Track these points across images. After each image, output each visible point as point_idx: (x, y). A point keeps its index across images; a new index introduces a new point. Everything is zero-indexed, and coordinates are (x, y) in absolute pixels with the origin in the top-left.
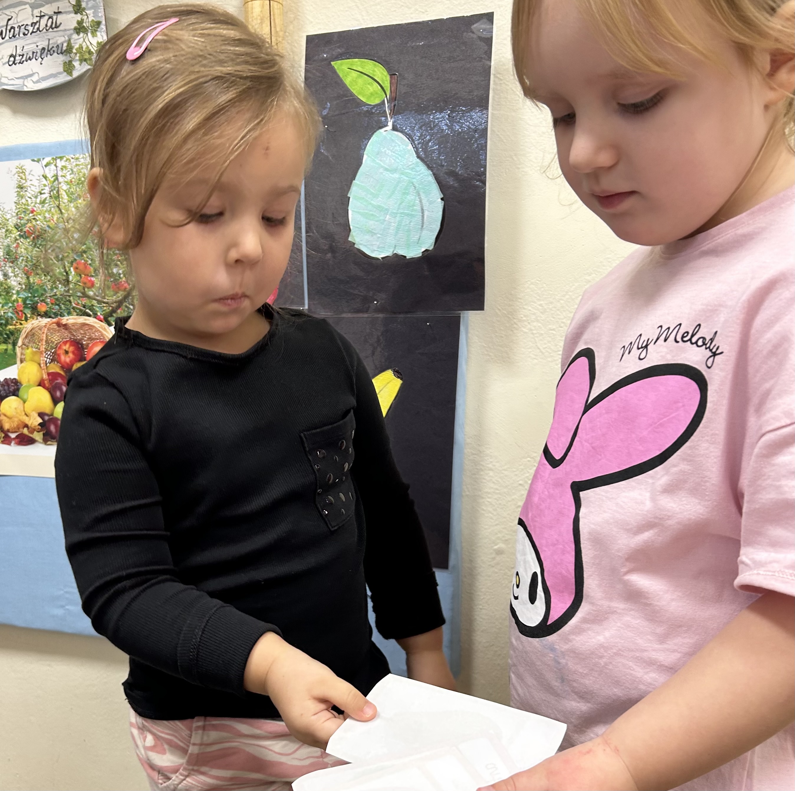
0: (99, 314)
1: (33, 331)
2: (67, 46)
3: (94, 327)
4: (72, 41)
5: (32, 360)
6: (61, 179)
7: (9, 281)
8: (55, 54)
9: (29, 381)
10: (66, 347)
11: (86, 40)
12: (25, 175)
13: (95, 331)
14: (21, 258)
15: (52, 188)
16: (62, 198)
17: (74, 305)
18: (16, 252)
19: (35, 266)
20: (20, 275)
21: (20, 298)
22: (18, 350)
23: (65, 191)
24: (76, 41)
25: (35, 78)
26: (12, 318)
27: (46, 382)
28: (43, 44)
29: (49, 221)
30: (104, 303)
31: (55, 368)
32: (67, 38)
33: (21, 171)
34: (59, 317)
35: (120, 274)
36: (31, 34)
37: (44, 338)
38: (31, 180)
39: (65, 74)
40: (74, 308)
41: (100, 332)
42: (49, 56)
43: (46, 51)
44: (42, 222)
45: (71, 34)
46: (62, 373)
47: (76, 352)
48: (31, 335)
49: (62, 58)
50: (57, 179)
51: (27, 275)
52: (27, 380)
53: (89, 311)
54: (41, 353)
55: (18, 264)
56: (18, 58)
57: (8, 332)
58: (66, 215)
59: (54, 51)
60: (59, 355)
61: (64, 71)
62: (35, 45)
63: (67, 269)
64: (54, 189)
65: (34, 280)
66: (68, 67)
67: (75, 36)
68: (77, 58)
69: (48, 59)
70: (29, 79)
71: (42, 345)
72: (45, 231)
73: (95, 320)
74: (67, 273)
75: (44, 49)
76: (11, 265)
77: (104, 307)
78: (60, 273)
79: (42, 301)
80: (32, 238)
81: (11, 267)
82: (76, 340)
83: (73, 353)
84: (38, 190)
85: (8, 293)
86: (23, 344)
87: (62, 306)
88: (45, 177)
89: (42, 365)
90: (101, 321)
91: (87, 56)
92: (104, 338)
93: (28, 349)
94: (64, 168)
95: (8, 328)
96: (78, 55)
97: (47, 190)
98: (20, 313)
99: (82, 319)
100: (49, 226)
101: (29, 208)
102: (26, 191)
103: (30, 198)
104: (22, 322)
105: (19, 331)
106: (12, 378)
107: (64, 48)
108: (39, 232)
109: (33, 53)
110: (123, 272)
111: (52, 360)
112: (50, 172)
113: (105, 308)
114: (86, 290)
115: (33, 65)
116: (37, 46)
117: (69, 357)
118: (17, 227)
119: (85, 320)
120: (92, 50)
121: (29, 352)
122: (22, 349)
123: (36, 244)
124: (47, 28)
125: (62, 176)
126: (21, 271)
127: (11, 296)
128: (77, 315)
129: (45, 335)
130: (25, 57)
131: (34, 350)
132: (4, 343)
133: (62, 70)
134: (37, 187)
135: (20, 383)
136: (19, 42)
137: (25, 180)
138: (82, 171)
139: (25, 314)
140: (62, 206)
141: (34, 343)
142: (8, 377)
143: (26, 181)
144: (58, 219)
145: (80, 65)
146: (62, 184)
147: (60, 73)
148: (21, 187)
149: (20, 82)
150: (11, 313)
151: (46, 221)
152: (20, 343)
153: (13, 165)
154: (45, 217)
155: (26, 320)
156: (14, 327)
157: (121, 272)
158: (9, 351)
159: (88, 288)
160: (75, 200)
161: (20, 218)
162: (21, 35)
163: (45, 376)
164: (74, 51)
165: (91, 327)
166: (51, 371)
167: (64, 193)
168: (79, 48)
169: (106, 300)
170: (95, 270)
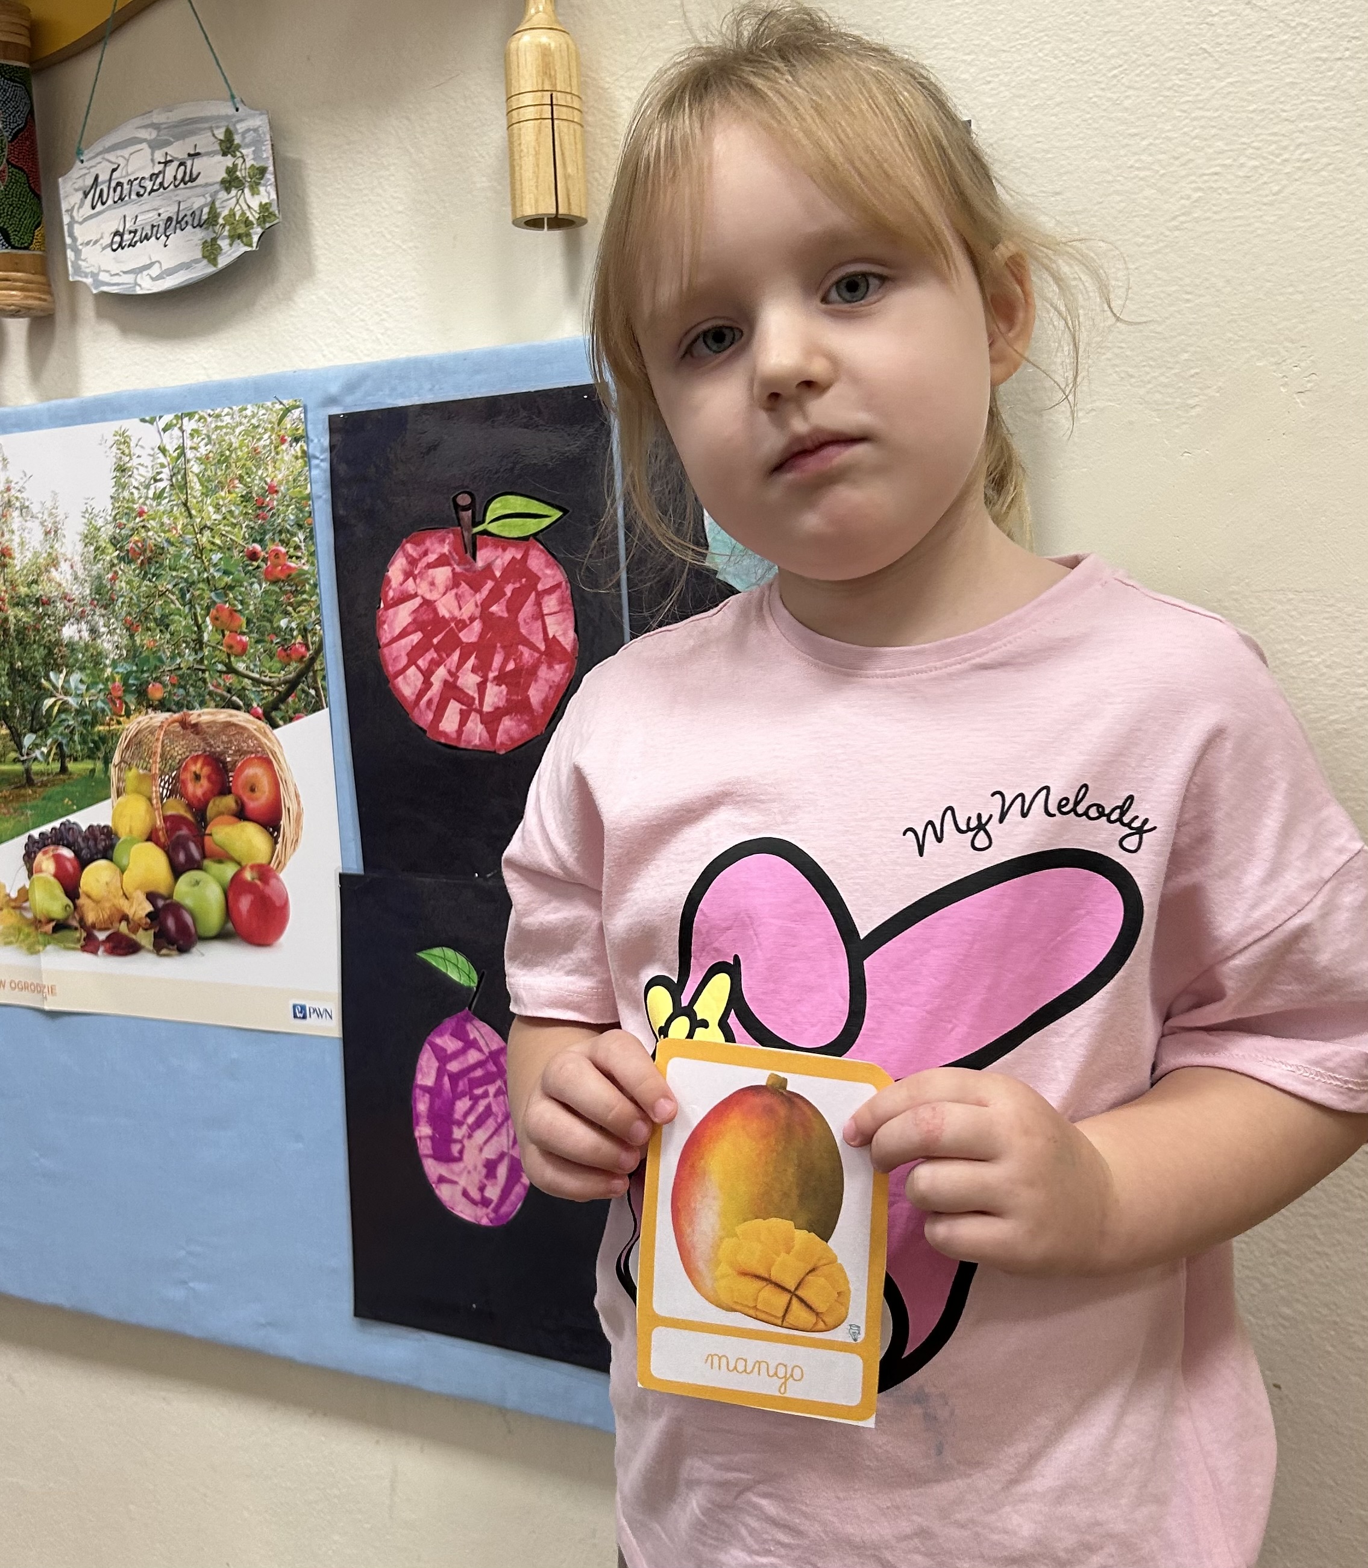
0: (254, 705)
1: (139, 736)
2: (209, 213)
3: (245, 728)
4: (217, 204)
5: (138, 792)
6: (190, 454)
7: (99, 641)
8: (189, 227)
9: (131, 831)
10: (196, 767)
11: (241, 201)
12: (129, 447)
13: (247, 738)
14: (121, 600)
15: (176, 470)
16: (192, 488)
17: (211, 688)
18: (112, 588)
19: (145, 615)
20: (118, 631)
21: (118, 673)
22: (113, 772)
23: (197, 475)
24: (225, 204)
25: (155, 271)
26: (103, 710)
27: (161, 833)
28: (170, 211)
29: (169, 531)
30: (265, 683)
31: (176, 808)
32: (209, 199)
33: (123, 441)
34: (185, 710)
35: (292, 630)
36: (149, 194)
37: (159, 750)
38: (139, 456)
39: (205, 262)
40: (210, 693)
41: (257, 739)
42: (178, 231)
43: (174, 223)
44: (156, 532)
45: (216, 192)
46: (189, 816)
47: (214, 776)
48: (136, 742)
49: (200, 235)
50: (183, 453)
51: (130, 629)
52: (128, 829)
53: (238, 700)
54: (153, 777)
55: (114, 611)
56: (127, 237)
57: (96, 738)
58: (198, 520)
59: (187, 223)
60: (184, 783)
61: (204, 257)
62: (155, 213)
63: (200, 621)
64: (179, 472)
65: (142, 640)
66: (211, 251)
67: (223, 195)
68: (226, 233)
69: (177, 238)
70: (145, 273)
71: (155, 762)
72: (163, 548)
73: (247, 716)
74: (199, 627)
75: (170, 219)
76: (104, 612)
77: (263, 691)
78: (186, 627)
79: (156, 679)
80: (139, 561)
81: (103, 616)
82: (215, 753)
83: (209, 778)
84: (150, 475)
85: (97, 664)
86: (122, 760)
87: (191, 689)
88: (163, 450)
89: (154, 801)
90: (259, 719)
91: (242, 230)
92: (263, 750)
93: (130, 769)
94: (195, 432)
95: (96, 729)
96: (227, 228)
97: (166, 474)
98: (118, 702)
99: (224, 715)
100: (168, 541)
101: (135, 506)
102: (130, 476)
103: (137, 488)
104: (121, 719)
105: (115, 736)
106: (102, 824)
107: (204, 217)
108: (151, 551)
109: (153, 226)
110: (298, 625)
111: (172, 793)
112: (171, 441)
113: (266, 694)
114: (232, 659)
115: (151, 249)
116: (159, 215)
117: (201, 786)
118: (114, 541)
119: (231, 716)
120: (251, 218)
121: (131, 774)
122: (120, 770)
123: (146, 573)
124: (177, 183)
125: (191, 448)
126: (120, 624)
127: (103, 670)
128: (217, 706)
129: (160, 744)
130: (138, 234)
131: (141, 771)
132: (89, 757)
133: (200, 256)
134: (150, 469)
135: (116, 835)
136: (129, 210)
137: (130, 455)
138: (227, 438)
139: (126, 703)
140: (192, 502)
141: (141, 758)
142: (95, 824)
143: (131, 459)
144: (184, 526)
145: (231, 245)
146: (192, 463)
147: (196, 261)
148: (122, 469)
149: (129, 279)
150: (103, 701)
151: (165, 532)
152: (116, 759)
153: (108, 429)
154: (162, 524)
155: (128, 715)
156: (107, 728)
157: (294, 625)
158: (97, 774)
159: (236, 656)
160: (214, 491)
161: (121, 527)
162: (134, 196)
163: (159, 823)
164: (221, 221)
165: (240, 728)
166: (169, 813)
167: (195, 479)
168: (229, 215)
169: (267, 679)
170: (249, 622)
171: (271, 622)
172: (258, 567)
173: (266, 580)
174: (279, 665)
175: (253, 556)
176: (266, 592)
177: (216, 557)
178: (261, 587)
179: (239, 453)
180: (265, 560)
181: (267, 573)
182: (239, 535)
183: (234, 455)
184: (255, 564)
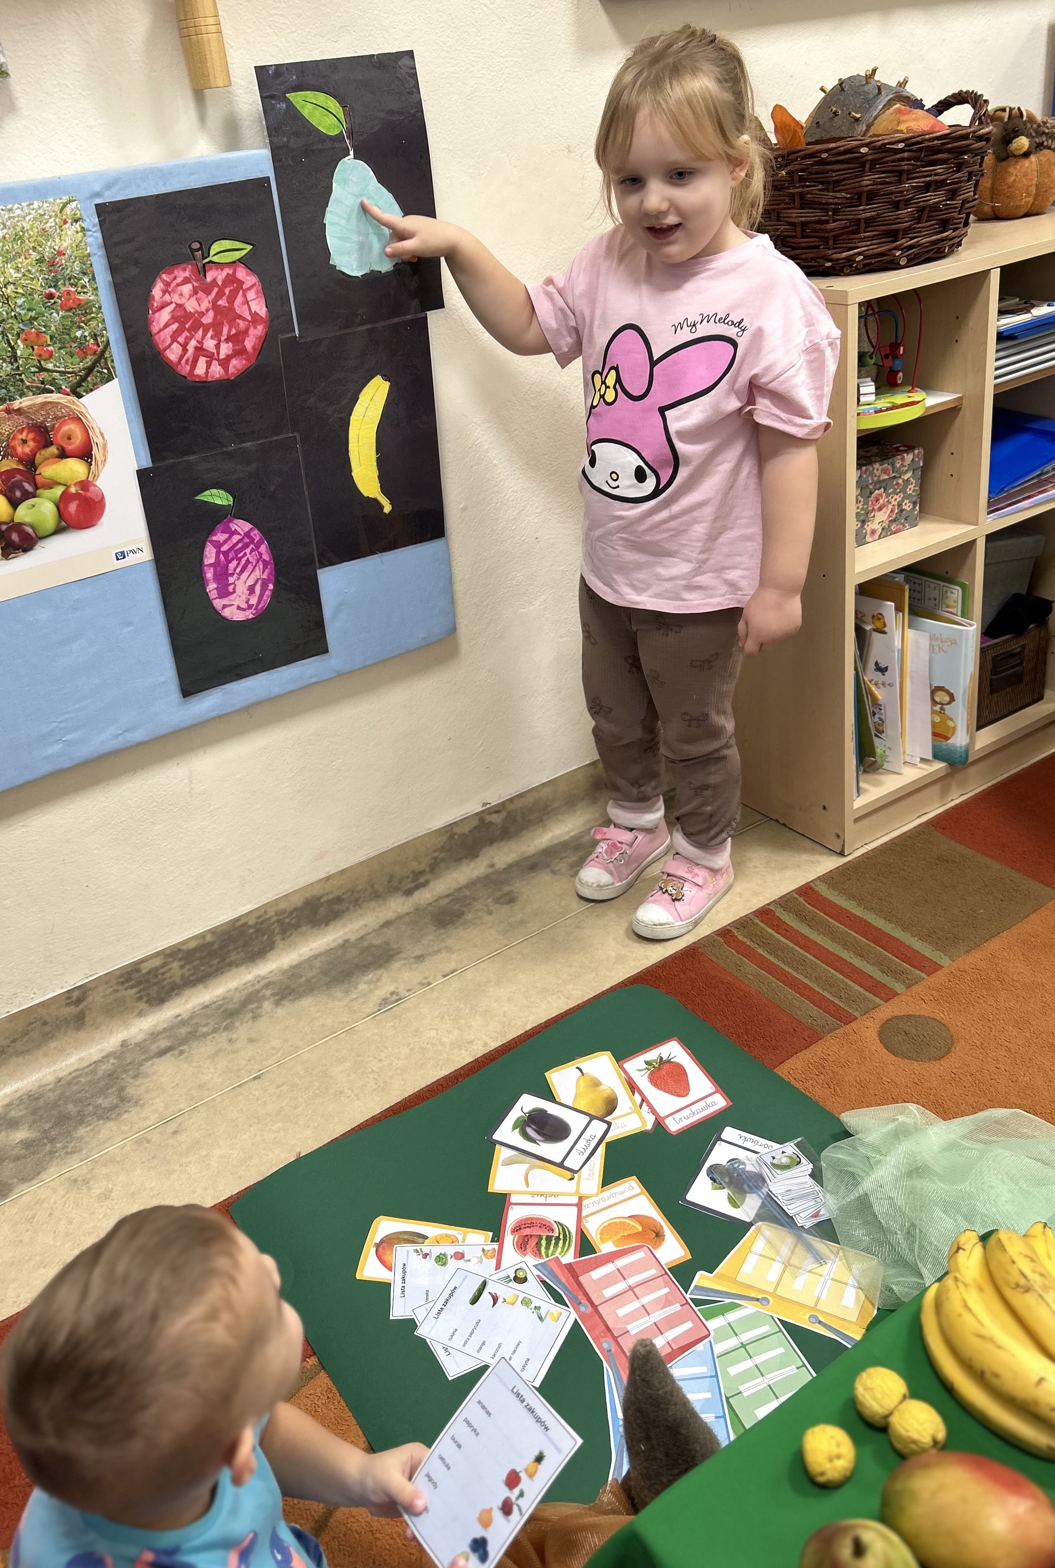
0: (63, 387)
3: (59, 403)
10: (23, 436)
13: (62, 408)
17: (28, 384)
30: (69, 373)
31: (10, 464)
34: (9, 401)
35: (85, 337)
40: (27, 387)
41: (67, 407)
46: (21, 467)
47: (38, 437)
53: (50, 387)
58: (2, 279)
60: (14, 447)
63: (13, 344)
73: (59, 395)
74: (12, 347)
77: (69, 378)
78: (4, 349)
82: (36, 423)
83: (34, 439)
87: (12, 387)
90: (68, 395)
92: (74, 413)
99: (42, 398)
110: (90, 333)
111: (7, 455)
113: (71, 379)
114: (42, 363)
117: (28, 446)
119: (46, 397)
128: (34, 394)
138: (19, 224)
157: (86, 334)
159: (45, 360)
160: (14, 258)
165: (55, 404)
166: (5, 468)
169: (71, 370)
170: (52, 338)
171: (69, 335)
172: (55, 303)
173: (62, 309)
174: (78, 360)
175: (50, 296)
176: (63, 317)
177: (20, 301)
178: (58, 314)
179: (30, 232)
180: (59, 298)
181: (61, 306)
182: (37, 285)
183: (26, 234)
184: (52, 301)
